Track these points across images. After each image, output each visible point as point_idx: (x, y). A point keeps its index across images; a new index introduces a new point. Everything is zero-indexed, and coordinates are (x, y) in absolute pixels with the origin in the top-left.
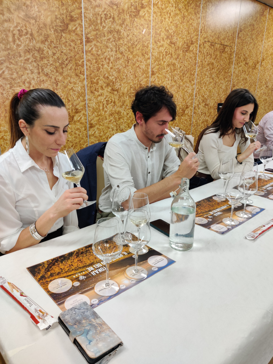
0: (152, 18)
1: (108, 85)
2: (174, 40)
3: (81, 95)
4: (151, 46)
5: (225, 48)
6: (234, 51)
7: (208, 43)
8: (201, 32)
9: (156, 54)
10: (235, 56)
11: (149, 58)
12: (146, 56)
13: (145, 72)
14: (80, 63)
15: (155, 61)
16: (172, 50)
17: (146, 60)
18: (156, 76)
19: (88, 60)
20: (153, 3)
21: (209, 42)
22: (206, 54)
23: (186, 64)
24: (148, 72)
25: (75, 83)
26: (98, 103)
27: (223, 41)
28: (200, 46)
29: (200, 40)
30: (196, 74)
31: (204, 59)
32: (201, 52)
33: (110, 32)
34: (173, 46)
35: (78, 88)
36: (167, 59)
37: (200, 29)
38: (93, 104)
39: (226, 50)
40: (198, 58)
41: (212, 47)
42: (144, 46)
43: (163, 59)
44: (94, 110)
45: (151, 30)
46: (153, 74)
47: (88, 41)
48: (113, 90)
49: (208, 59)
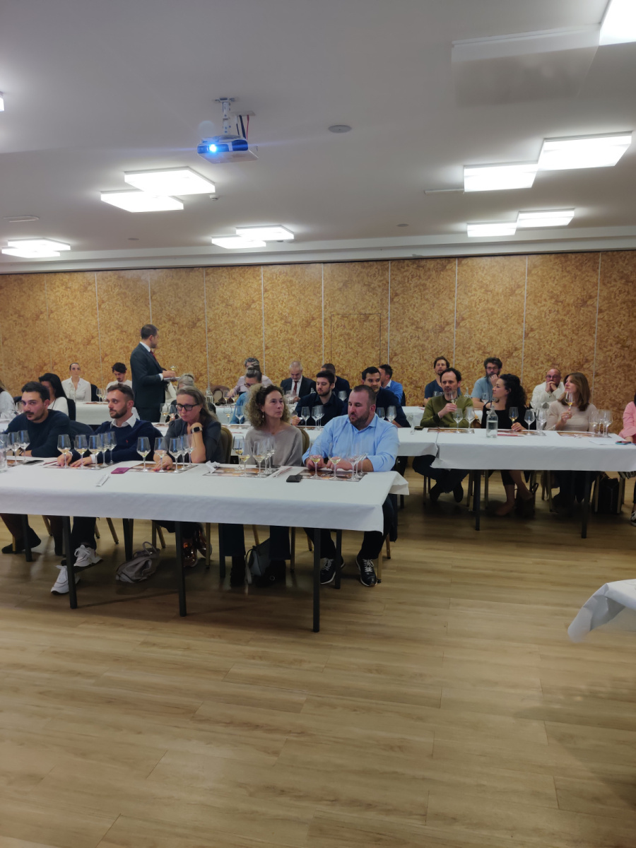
0: (263, 308)
1: (225, 358)
2: (290, 319)
3: (204, 364)
4: (263, 328)
5: (368, 317)
6: (387, 318)
7: (336, 316)
8: (325, 307)
9: (269, 332)
10: (389, 322)
11: (262, 337)
12: (259, 336)
13: (259, 347)
14: (204, 344)
15: (269, 339)
16: (288, 328)
17: (259, 338)
18: (270, 350)
19: (210, 343)
20: (264, 298)
21: (338, 314)
22: (335, 326)
23: (307, 337)
24: (262, 347)
25: (200, 357)
26: (217, 370)
27: (363, 311)
28: (325, 320)
29: (325, 315)
30: (323, 346)
31: (334, 330)
32: (328, 325)
33: (226, 323)
34: (288, 324)
35: (202, 360)
36: (283, 336)
37: (323, 306)
38: (213, 371)
39: (370, 318)
40: (323, 331)
41: (346, 319)
42: (256, 328)
43: (277, 336)
44: (214, 375)
45: (263, 316)
46: (267, 348)
47: (209, 331)
48: (229, 361)
49: (340, 330)
